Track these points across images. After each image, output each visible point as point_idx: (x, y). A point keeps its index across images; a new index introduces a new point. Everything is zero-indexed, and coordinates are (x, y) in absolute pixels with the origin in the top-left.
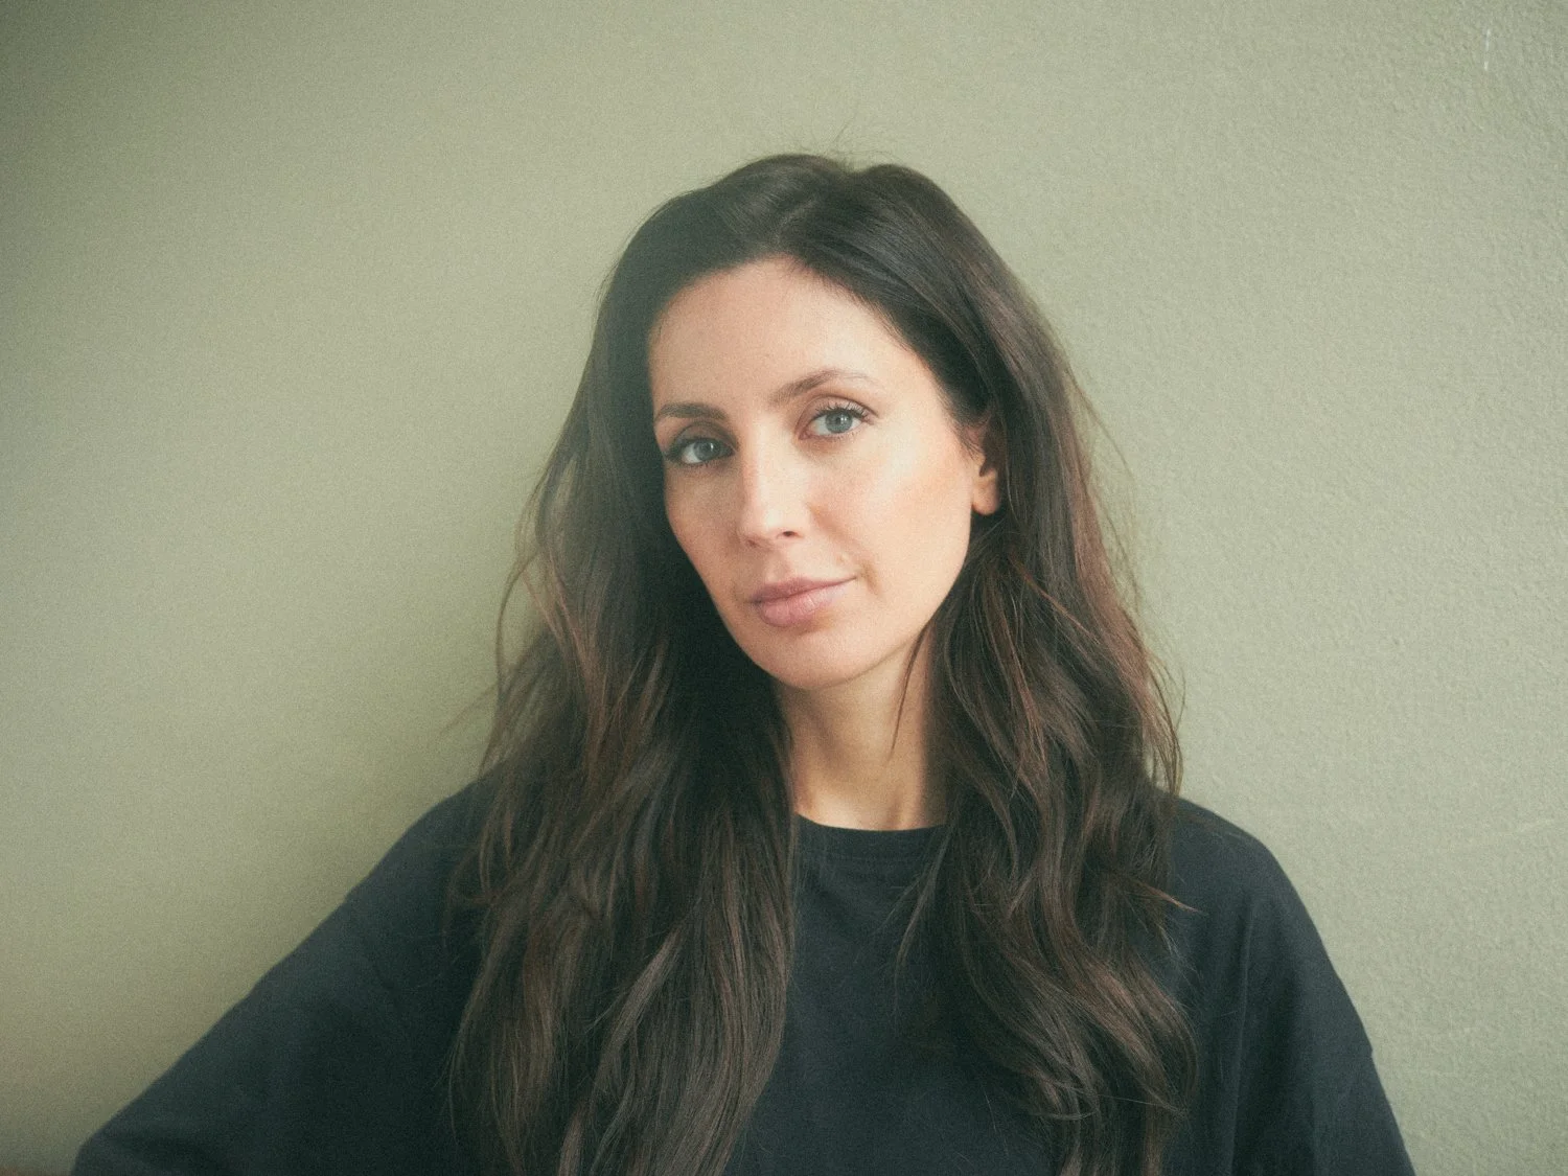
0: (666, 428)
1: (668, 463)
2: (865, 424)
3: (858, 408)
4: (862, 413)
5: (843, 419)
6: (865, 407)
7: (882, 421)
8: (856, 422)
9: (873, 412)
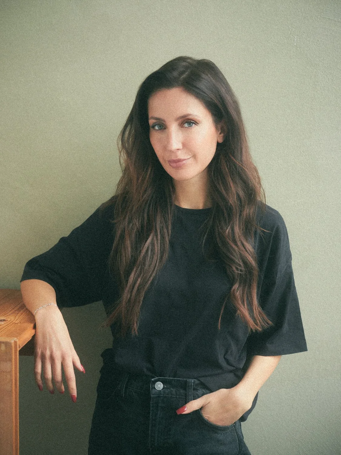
0: (151, 122)
1: (151, 129)
2: (196, 126)
3: (195, 122)
4: (196, 123)
5: (191, 124)
6: (196, 122)
7: (200, 125)
8: (194, 125)
9: (198, 123)
